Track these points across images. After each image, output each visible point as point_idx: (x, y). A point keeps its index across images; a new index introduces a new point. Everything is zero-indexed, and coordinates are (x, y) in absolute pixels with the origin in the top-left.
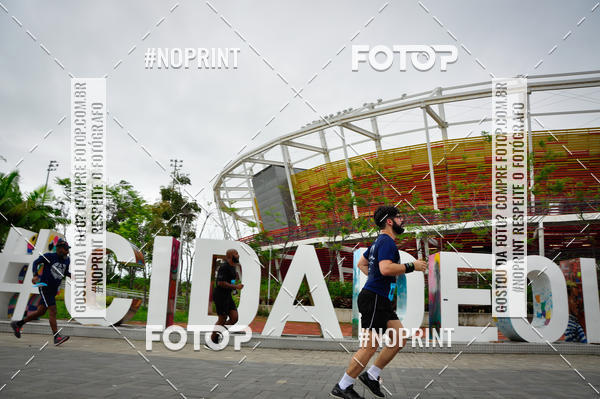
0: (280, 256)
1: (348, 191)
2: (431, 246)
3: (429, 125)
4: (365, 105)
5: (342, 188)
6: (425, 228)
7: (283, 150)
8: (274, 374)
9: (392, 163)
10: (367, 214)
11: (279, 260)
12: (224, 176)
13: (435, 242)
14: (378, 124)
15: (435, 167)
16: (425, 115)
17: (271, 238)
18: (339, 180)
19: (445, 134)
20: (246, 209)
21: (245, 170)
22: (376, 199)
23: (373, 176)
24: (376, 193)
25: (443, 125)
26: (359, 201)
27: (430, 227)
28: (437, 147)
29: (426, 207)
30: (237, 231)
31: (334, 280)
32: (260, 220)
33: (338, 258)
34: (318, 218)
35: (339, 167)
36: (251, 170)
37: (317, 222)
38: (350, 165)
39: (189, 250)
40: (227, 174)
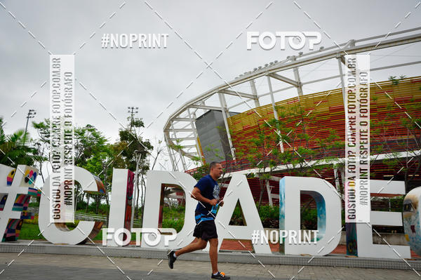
3: (344, 73)
4: (288, 57)
6: (341, 160)
7: (220, 96)
9: (311, 106)
12: (172, 120)
14: (300, 73)
20: (191, 147)
21: (190, 115)
22: (298, 137)
23: (295, 117)
24: (299, 131)
26: (284, 138)
29: (342, 142)
30: (184, 164)
31: (264, 205)
32: (202, 155)
33: (268, 186)
34: (251, 153)
35: (266, 111)
36: (195, 114)
37: (250, 156)
38: (277, 108)
39: (143, 180)
40: (175, 118)
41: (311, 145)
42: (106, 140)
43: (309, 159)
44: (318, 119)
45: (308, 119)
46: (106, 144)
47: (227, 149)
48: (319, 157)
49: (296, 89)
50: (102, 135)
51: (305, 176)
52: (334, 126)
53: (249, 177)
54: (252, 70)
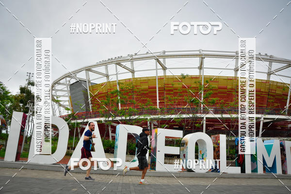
0: (81, 126)
1: (116, 96)
2: (154, 125)
3: (158, 68)
4: (128, 55)
5: (114, 94)
6: (152, 117)
7: (86, 73)
8: (71, 186)
9: (139, 84)
10: (125, 108)
11: (80, 128)
12: (55, 84)
13: (157, 124)
14: (134, 65)
15: (159, 88)
16: (156, 63)
17: (76, 117)
18: (112, 91)
19: (165, 73)
20: (65, 101)
21: (66, 82)
22: (130, 101)
23: (129, 90)
24: (130, 98)
25: (164, 69)
26: (121, 101)
27: (154, 116)
28: (161, 79)
29: (153, 107)
30: (60, 112)
31: (107, 139)
32: (72, 106)
33: (110, 128)
34: (101, 109)
35: (113, 84)
36: (69, 82)
37: (100, 110)
38: (119, 84)
39: (32, 120)
40: (57, 83)
41: (137, 107)
42: (10, 93)
43: (135, 115)
44: (142, 92)
45: (136, 92)
46: (9, 94)
47: (87, 104)
48: (140, 114)
49: (131, 74)
50: (7, 89)
51: (131, 124)
52: (150, 97)
53: (99, 123)
54: (107, 60)
